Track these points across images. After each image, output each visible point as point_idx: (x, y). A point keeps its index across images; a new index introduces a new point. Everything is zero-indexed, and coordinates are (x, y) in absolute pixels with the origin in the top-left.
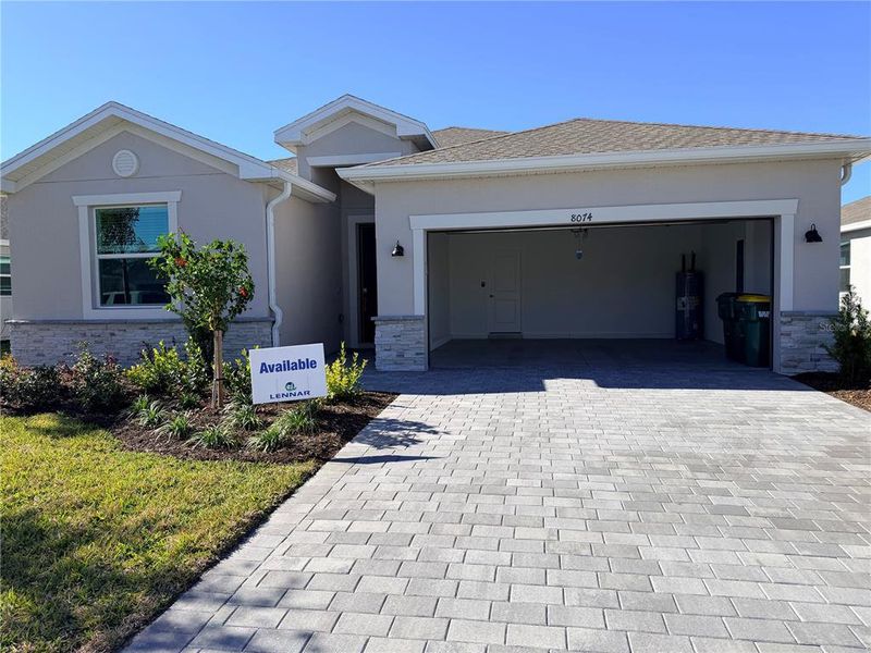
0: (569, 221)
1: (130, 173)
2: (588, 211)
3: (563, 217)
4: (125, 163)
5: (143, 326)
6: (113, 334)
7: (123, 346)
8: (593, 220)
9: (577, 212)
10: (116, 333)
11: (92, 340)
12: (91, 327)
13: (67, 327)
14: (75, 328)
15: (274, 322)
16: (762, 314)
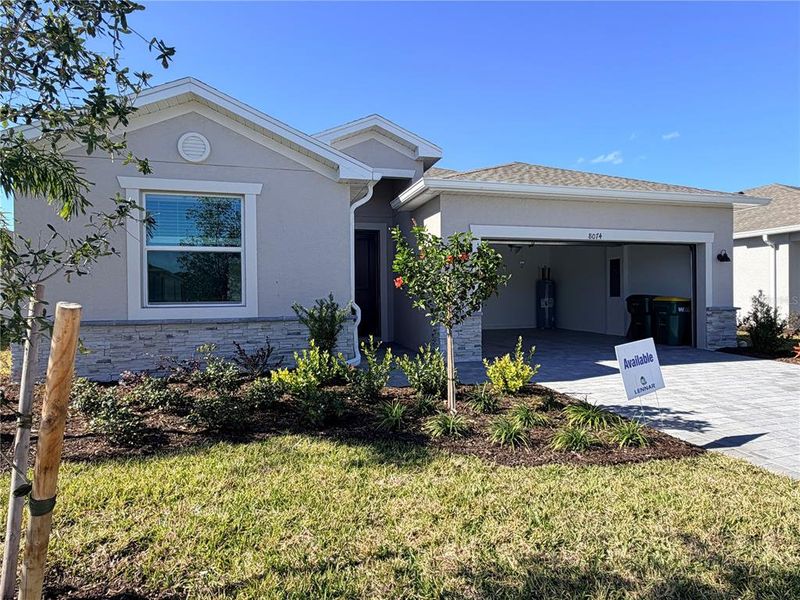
0: (586, 238)
1: (200, 160)
2: (599, 231)
3: (582, 235)
4: (193, 146)
5: (211, 326)
6: (169, 336)
7: (183, 349)
8: (603, 239)
9: (593, 232)
10: (174, 334)
11: (140, 344)
12: (139, 329)
13: (104, 330)
14: (115, 331)
15: (355, 320)
16: (681, 309)
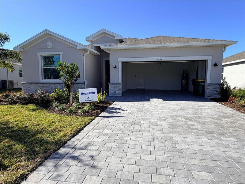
0: (157, 60)
1: (51, 47)
2: (161, 58)
3: (155, 59)
4: (50, 44)
5: (54, 84)
7: (49, 89)
8: (163, 60)
9: (159, 58)
10: (48, 86)
12: (41, 84)
14: (38, 85)
15: (85, 84)
16: (202, 84)
